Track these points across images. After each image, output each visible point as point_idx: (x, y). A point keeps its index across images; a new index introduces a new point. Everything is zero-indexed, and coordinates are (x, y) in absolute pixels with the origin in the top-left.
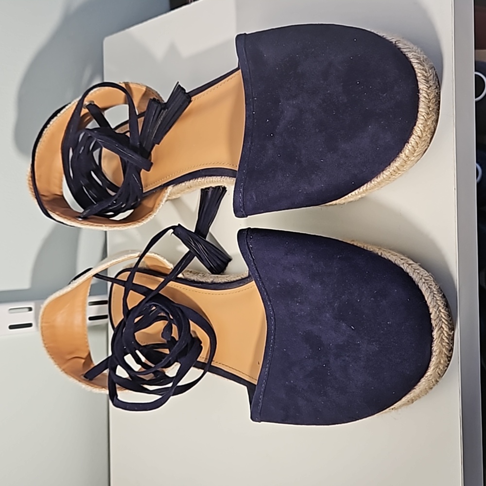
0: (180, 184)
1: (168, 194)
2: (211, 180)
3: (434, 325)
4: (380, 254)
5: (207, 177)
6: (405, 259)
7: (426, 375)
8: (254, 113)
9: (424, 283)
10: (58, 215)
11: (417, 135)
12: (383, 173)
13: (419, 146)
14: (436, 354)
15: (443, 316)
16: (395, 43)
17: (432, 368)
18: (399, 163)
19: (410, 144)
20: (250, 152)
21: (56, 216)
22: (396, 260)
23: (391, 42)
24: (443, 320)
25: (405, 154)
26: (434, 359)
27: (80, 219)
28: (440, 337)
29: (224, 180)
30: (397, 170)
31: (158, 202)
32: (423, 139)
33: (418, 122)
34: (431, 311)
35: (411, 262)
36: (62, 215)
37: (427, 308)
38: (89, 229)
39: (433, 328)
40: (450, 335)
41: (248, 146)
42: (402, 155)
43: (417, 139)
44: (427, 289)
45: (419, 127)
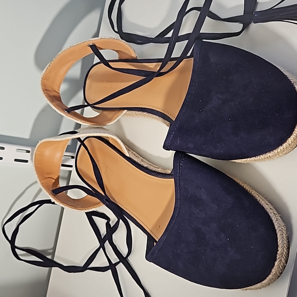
0: (132, 111)
1: (123, 114)
2: (152, 116)
3: (277, 258)
4: (258, 200)
5: (150, 114)
6: (273, 209)
7: (262, 282)
8: (193, 92)
9: (280, 230)
10: (54, 105)
11: (288, 143)
12: (260, 156)
13: (287, 149)
14: (273, 274)
15: (285, 254)
16: (293, 83)
17: (267, 280)
18: (272, 154)
19: (283, 147)
20: (184, 115)
21: (53, 105)
22: (267, 208)
23: (291, 82)
24: (284, 256)
25: (277, 151)
26: (270, 276)
27: (66, 112)
28: (279, 266)
29: (160, 119)
30: (269, 158)
31: (115, 116)
32: (291, 146)
33: (291, 136)
34: (279, 249)
35: (276, 213)
36: (56, 106)
37: (277, 246)
38: (70, 119)
39: (277, 259)
40: (284, 265)
41: (184, 111)
42: (276, 151)
43: (288, 146)
44: (281, 234)
45: (291, 139)
